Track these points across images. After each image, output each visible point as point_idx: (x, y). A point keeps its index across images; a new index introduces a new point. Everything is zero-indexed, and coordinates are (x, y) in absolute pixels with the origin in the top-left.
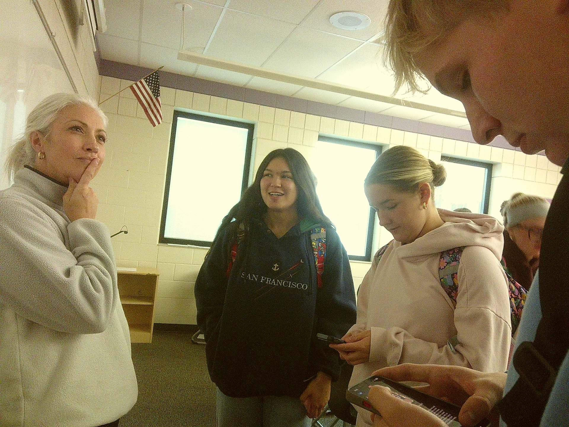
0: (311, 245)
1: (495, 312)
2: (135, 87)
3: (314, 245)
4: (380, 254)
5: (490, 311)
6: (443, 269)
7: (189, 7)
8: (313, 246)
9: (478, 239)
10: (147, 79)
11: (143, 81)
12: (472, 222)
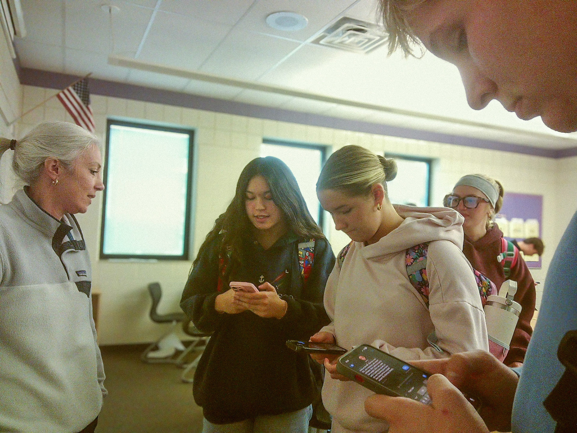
0: (298, 254)
1: (471, 304)
2: (62, 95)
3: (301, 254)
4: (342, 256)
5: (467, 303)
6: (410, 265)
7: (116, 9)
8: (299, 255)
9: (442, 233)
10: (74, 86)
11: (71, 88)
12: (433, 216)
